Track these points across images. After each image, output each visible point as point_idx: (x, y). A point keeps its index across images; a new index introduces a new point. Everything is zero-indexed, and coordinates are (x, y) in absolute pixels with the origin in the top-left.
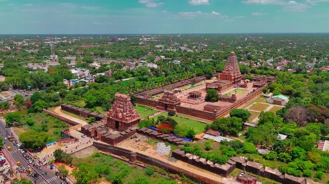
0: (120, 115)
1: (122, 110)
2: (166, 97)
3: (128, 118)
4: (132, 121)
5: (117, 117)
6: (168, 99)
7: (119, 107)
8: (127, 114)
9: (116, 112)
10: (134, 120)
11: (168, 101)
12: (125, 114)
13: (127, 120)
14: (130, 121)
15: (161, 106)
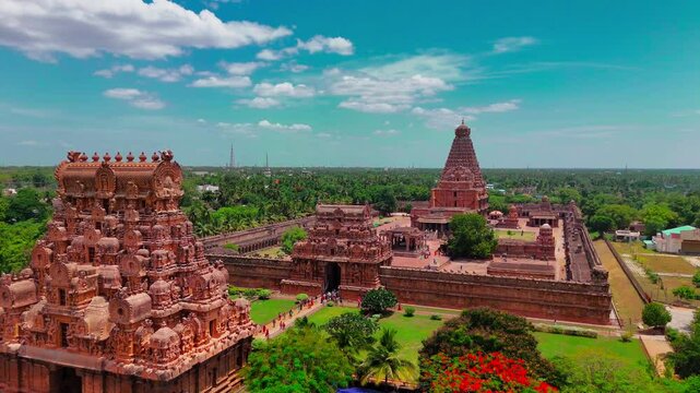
0: (96, 314)
1: (112, 271)
2: (328, 233)
3: (165, 333)
4: (202, 356)
5: (65, 334)
6: (341, 242)
7: (91, 255)
8: (156, 301)
9: (63, 296)
10: (215, 345)
11: (341, 250)
12: (138, 299)
13: (156, 353)
14: (187, 361)
15: (306, 276)
